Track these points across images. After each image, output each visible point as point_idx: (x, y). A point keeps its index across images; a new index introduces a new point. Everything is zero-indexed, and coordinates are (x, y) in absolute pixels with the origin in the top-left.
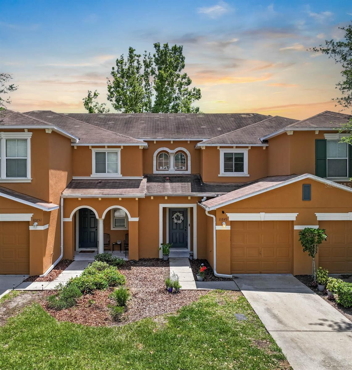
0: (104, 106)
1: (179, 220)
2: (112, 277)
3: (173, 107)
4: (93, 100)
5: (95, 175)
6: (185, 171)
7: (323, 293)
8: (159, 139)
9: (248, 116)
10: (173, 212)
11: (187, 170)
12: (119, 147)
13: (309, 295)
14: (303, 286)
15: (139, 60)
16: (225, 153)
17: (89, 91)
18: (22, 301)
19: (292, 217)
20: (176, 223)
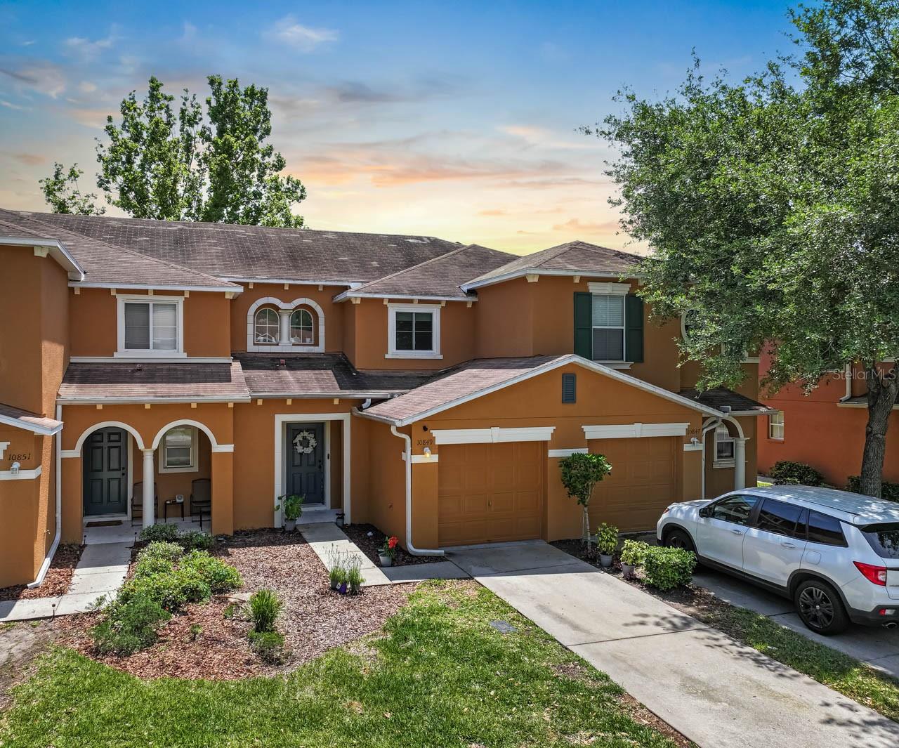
0: (91, 201)
1: (308, 447)
2: (216, 574)
3: (247, 214)
4: (68, 183)
5: (123, 354)
6: (312, 347)
7: (614, 569)
8: (262, 279)
9: (420, 242)
10: (294, 430)
11: (316, 344)
12: (181, 293)
13: (593, 575)
14: (574, 560)
15: (170, 108)
16: (397, 313)
17: (59, 163)
18: (18, 647)
19: (543, 433)
20: (301, 454)
